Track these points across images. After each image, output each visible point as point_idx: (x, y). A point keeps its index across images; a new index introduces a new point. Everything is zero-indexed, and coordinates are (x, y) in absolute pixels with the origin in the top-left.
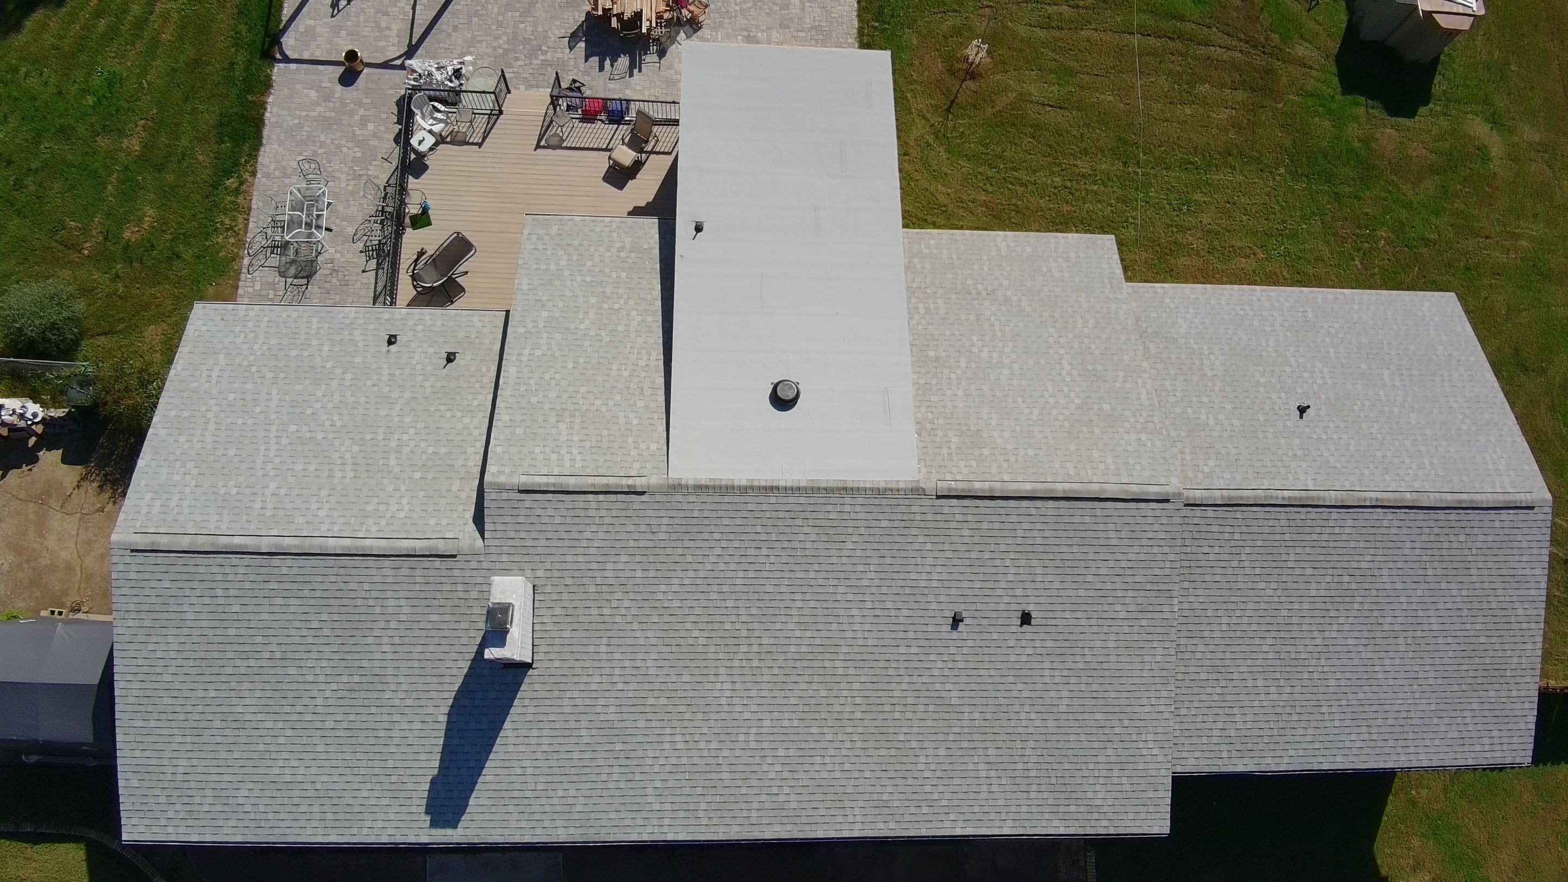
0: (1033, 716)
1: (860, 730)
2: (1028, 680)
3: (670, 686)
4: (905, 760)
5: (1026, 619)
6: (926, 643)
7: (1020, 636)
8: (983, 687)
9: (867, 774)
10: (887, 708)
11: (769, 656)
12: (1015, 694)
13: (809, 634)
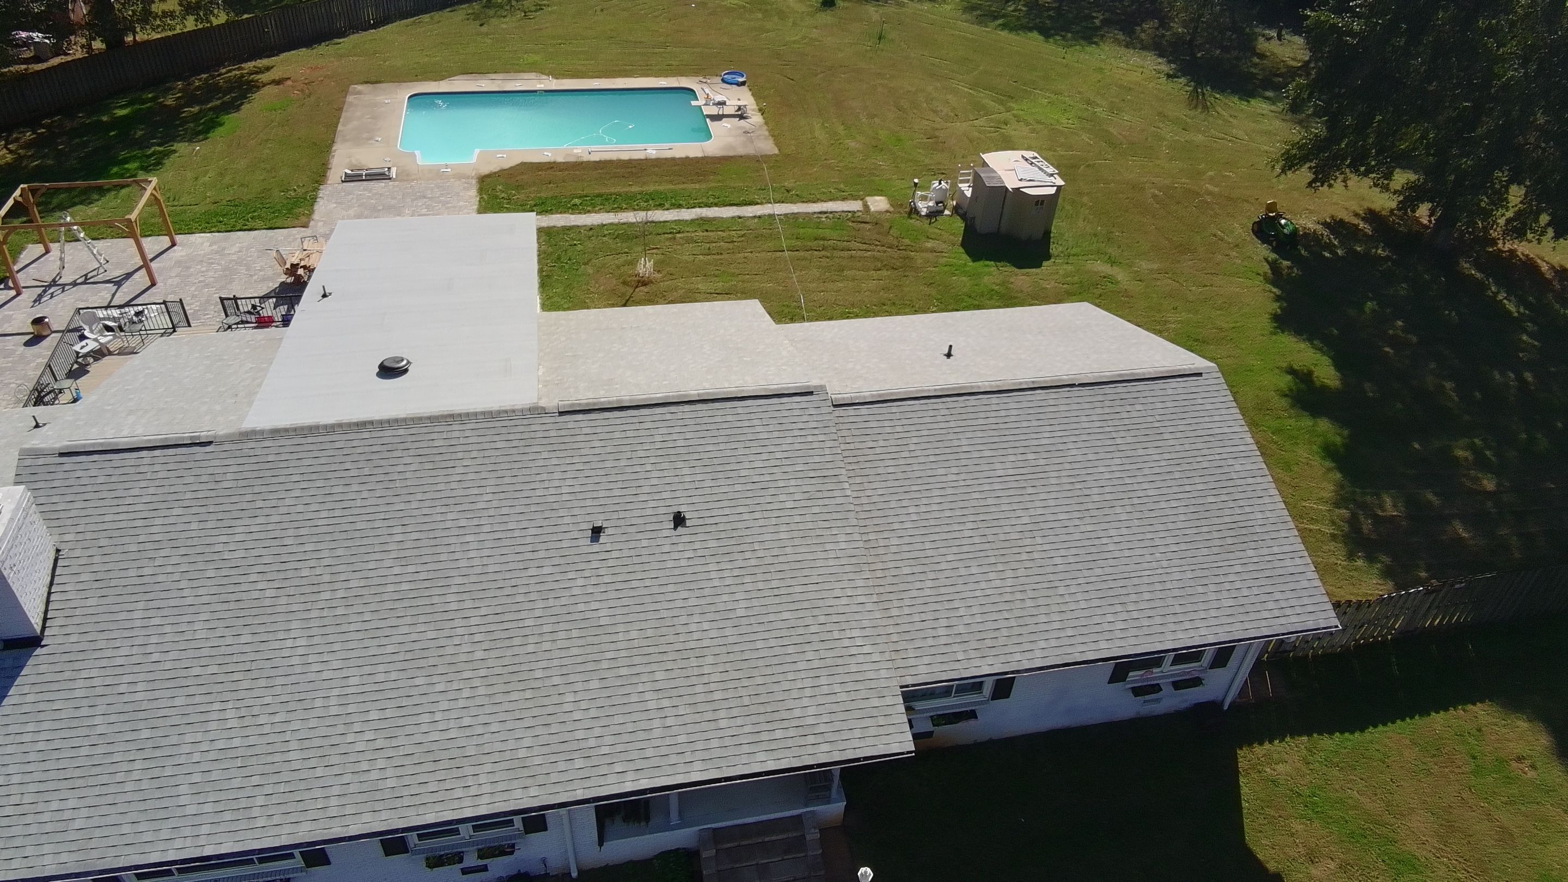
0: (706, 626)
1: (483, 673)
2: (692, 586)
3: (223, 650)
4: (546, 701)
5: (679, 520)
6: (562, 561)
7: (675, 540)
8: (638, 600)
9: (494, 728)
10: (516, 641)
11: (358, 601)
12: (680, 604)
13: (411, 569)
